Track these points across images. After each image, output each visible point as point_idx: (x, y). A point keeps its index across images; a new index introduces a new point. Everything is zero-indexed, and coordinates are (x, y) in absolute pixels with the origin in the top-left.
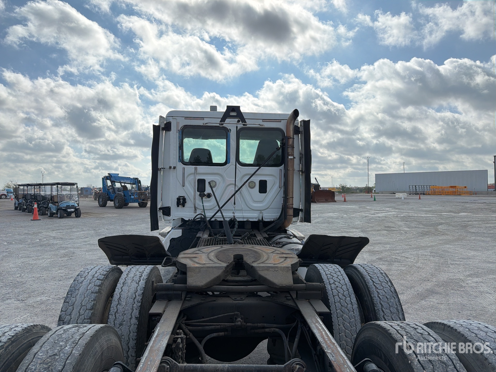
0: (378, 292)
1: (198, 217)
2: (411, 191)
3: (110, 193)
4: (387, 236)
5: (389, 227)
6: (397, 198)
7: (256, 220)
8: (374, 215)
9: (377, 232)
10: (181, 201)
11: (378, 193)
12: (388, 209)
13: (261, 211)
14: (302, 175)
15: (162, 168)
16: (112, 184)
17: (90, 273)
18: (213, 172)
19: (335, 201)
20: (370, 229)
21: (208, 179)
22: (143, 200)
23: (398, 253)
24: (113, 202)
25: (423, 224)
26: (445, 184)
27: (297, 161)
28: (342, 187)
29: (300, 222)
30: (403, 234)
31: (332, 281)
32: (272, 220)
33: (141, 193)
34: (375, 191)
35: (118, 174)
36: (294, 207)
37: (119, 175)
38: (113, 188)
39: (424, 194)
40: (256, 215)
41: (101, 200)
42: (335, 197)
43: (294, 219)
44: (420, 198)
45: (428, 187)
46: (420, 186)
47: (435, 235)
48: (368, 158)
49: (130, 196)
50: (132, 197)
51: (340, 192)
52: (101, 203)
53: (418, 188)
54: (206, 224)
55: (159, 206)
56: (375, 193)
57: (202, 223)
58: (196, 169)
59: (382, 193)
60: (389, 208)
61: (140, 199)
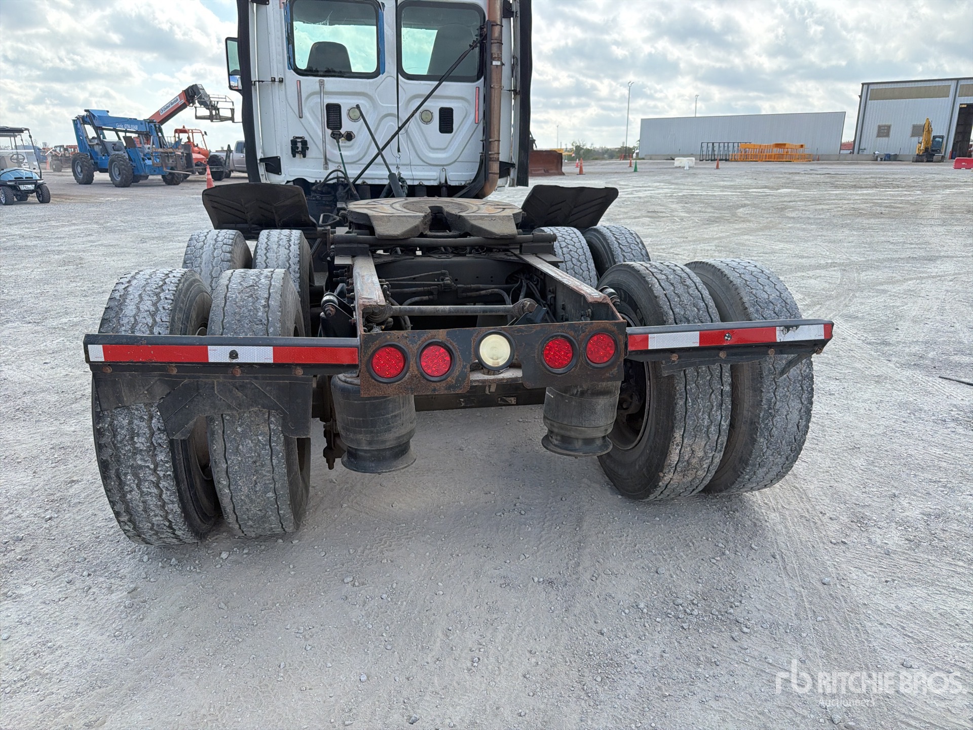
0: (624, 255)
1: (331, 177)
2: (704, 153)
3: (96, 153)
4: (648, 225)
5: (654, 212)
6: (676, 167)
7: (435, 183)
8: (632, 194)
9: (634, 220)
10: (299, 145)
11: (643, 159)
12: (658, 184)
13: (443, 167)
14: (515, 99)
15: (259, 81)
16: (97, 133)
17: (208, 236)
18: (354, 90)
19: (563, 174)
20: (621, 216)
21: (346, 104)
22: (172, 169)
23: (664, 249)
24: (107, 174)
25: (713, 207)
26: (766, 140)
27: (506, 71)
28: (576, 147)
29: (509, 186)
30: (677, 222)
31: (564, 244)
32: (463, 183)
33: (167, 153)
34: (637, 154)
35: (108, 112)
36: (500, 160)
37: (110, 114)
38: (102, 143)
39: (726, 160)
40: (434, 174)
41: (79, 170)
42: (563, 168)
43: (500, 182)
44: (717, 168)
45: (736, 145)
46: (722, 145)
47: (730, 223)
48: (630, 85)
49: (144, 160)
50: (148, 162)
51: (571, 159)
52: (81, 177)
53: (716, 149)
54: (350, 189)
55: (260, 155)
56: (638, 158)
57: (340, 188)
58: (322, 84)
59: (651, 159)
60: (659, 182)
61: (166, 167)
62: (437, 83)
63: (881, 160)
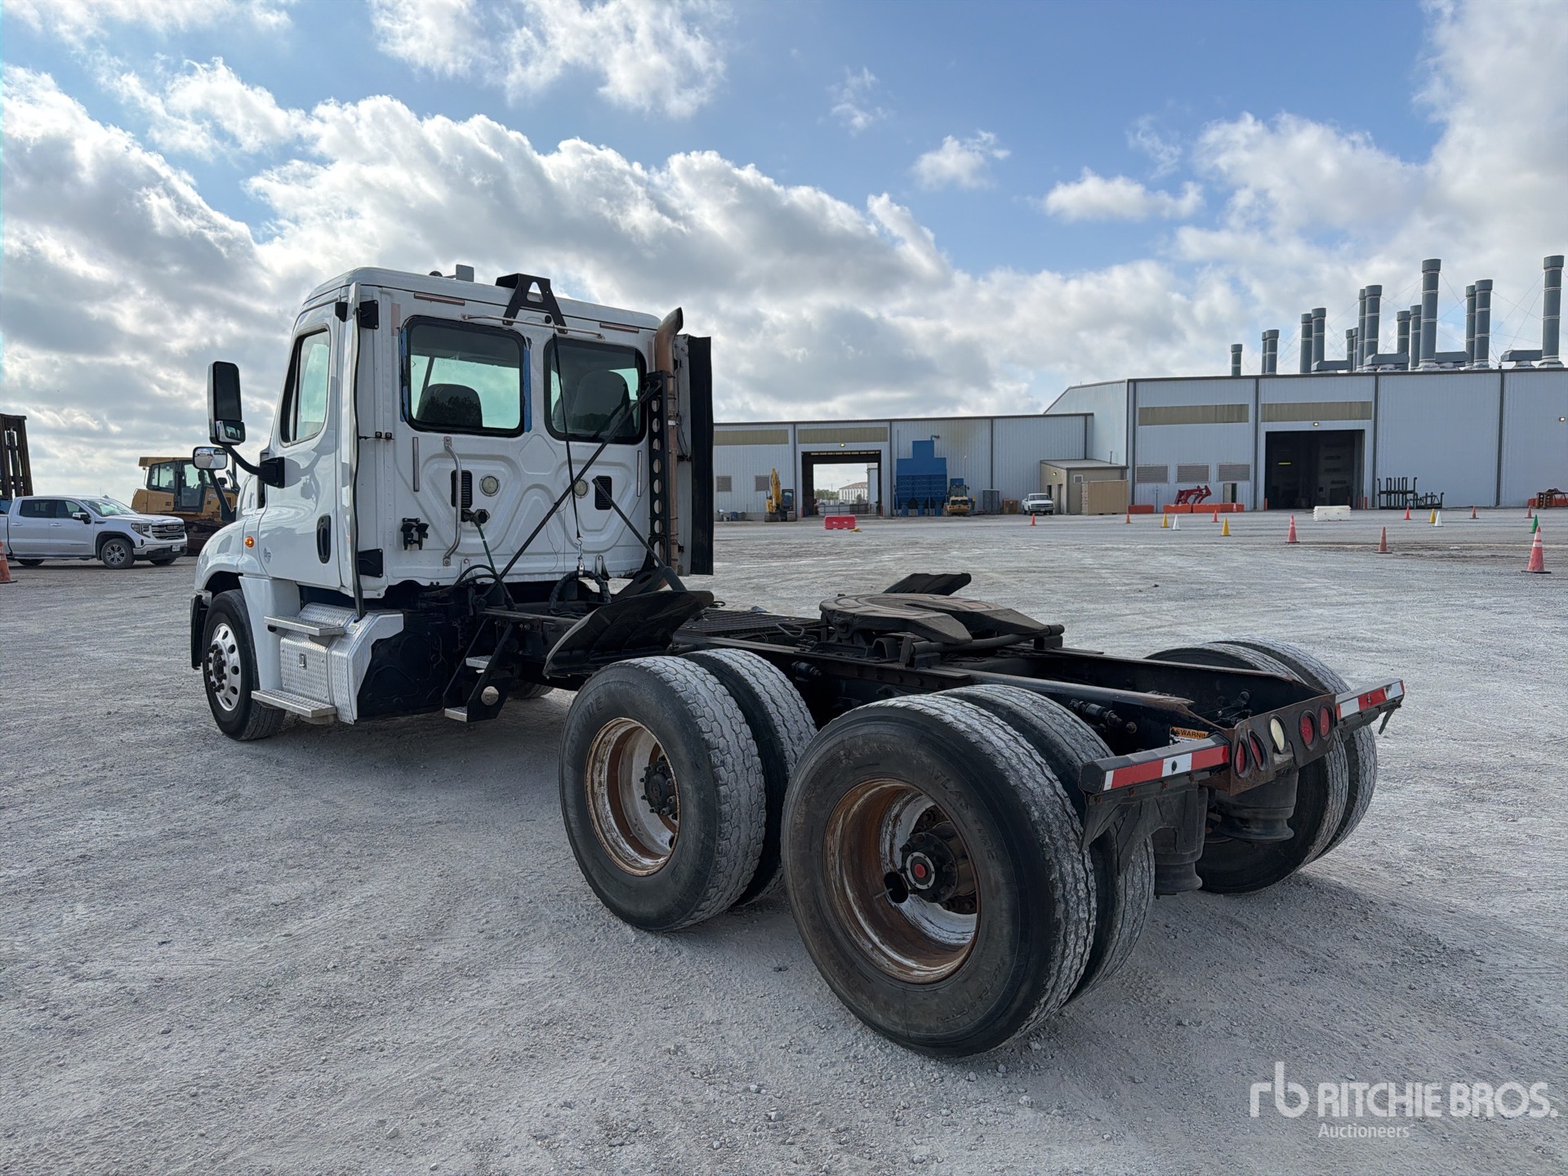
10: (414, 531)
13: (599, 554)
18: (490, 453)
21: (478, 470)
40: (589, 563)
58: (447, 440)
62: (599, 445)
63: (728, 519)
